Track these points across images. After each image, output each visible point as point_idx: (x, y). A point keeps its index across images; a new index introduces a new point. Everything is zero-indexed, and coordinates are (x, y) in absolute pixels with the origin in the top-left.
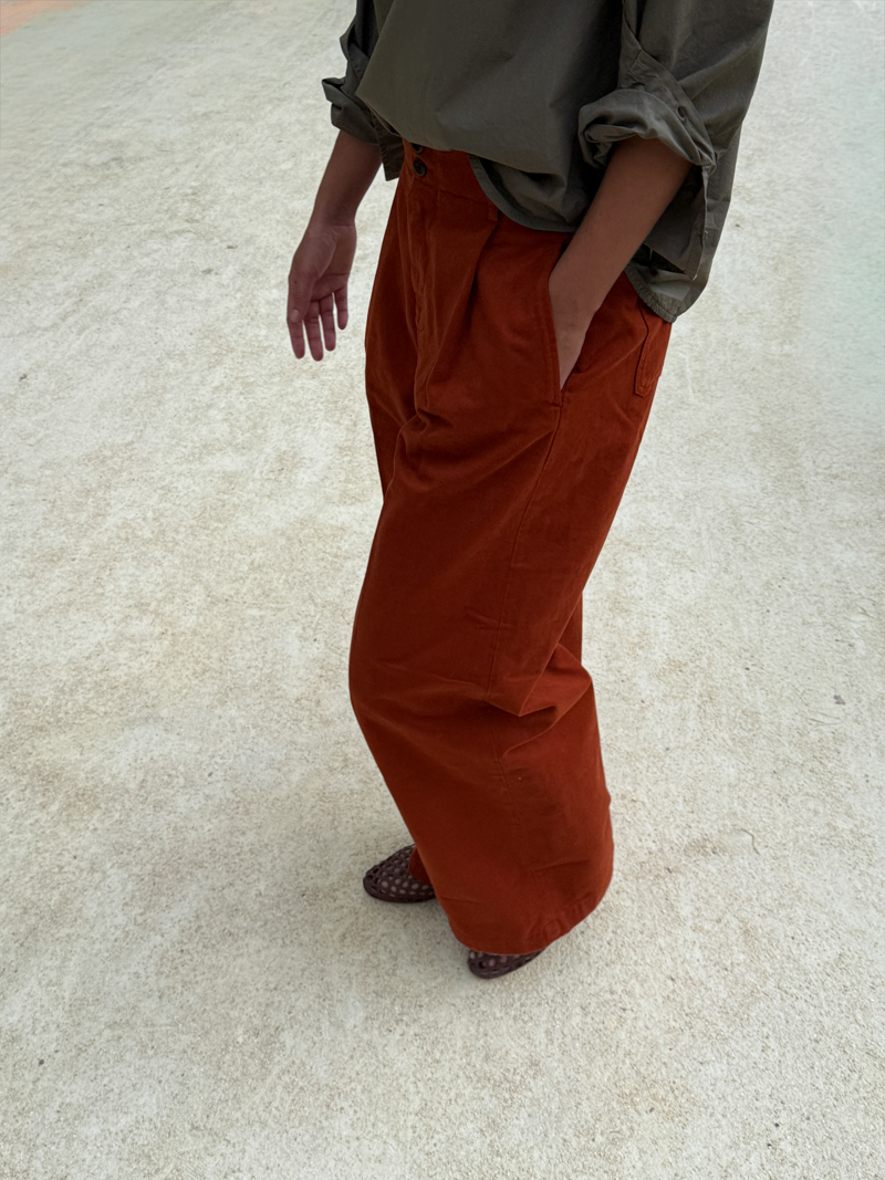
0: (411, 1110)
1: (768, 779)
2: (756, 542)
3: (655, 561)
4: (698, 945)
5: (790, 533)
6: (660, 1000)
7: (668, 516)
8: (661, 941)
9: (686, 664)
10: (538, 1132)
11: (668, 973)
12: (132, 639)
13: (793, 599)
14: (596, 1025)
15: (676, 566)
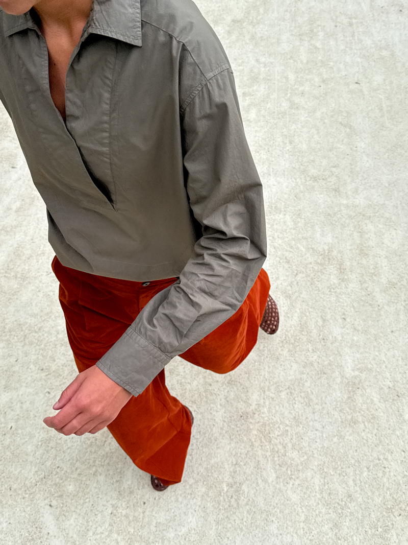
0: (301, 520)
3: (378, 224)
6: (399, 462)
7: (381, 197)
8: (398, 433)
9: (397, 284)
10: (354, 528)
11: (402, 448)
14: (374, 476)
15: (388, 227)
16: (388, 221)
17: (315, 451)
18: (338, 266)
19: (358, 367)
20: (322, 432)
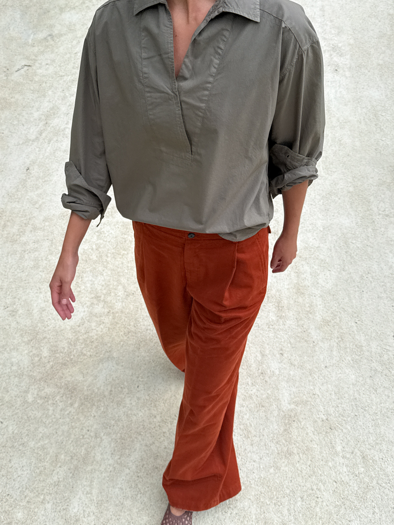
1: (368, 380)
2: (355, 253)
3: (313, 265)
4: (345, 465)
5: (369, 248)
6: (331, 492)
7: (316, 241)
8: (330, 464)
9: (330, 321)
11: (334, 479)
12: (96, 315)
13: (373, 284)
14: (307, 506)
15: (322, 268)
16: (323, 262)
17: (252, 482)
18: (276, 304)
19: (294, 401)
20: (259, 463)
